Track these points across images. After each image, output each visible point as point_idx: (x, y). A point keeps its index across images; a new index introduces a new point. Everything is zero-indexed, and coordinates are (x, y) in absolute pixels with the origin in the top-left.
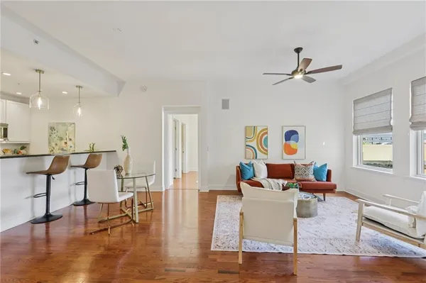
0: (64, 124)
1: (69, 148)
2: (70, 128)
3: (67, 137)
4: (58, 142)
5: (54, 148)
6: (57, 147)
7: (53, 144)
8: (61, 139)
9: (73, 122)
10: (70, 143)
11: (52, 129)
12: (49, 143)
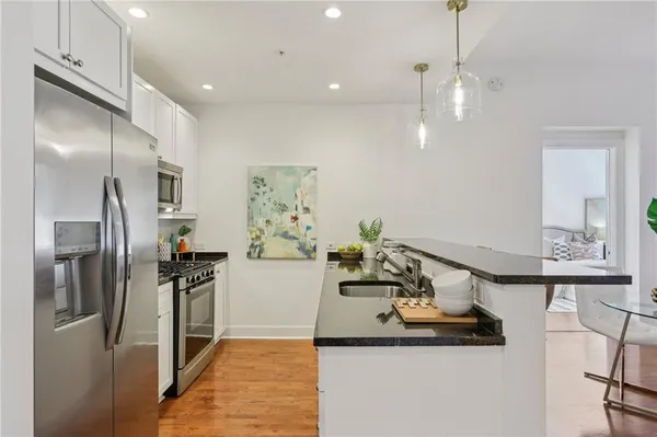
0: (290, 171)
1: (303, 231)
2: (307, 180)
3: (298, 202)
4: (275, 217)
5: (262, 231)
6: (272, 229)
7: (261, 223)
8: (283, 208)
9: (313, 165)
10: (304, 219)
11: (259, 181)
12: (250, 218)
